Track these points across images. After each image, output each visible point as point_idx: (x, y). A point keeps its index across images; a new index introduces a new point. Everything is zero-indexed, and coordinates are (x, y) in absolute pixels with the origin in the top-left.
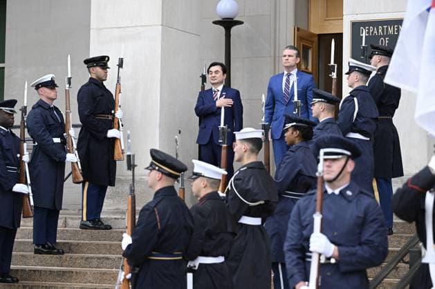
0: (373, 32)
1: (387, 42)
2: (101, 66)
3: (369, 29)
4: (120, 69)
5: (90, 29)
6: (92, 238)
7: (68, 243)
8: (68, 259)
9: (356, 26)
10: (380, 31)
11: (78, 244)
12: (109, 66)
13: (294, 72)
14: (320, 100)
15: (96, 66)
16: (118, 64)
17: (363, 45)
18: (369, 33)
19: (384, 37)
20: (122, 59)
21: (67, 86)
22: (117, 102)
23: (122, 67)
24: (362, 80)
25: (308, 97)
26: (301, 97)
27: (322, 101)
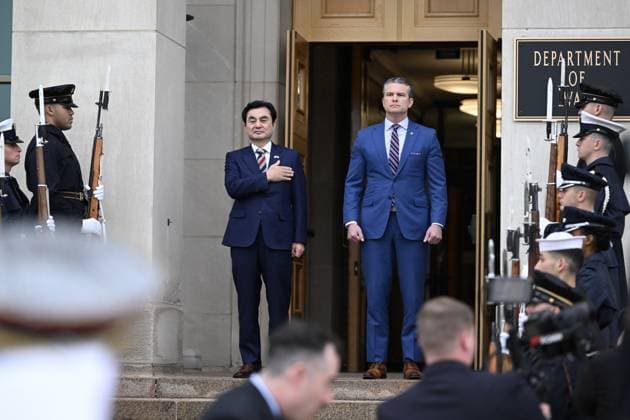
0: (556, 61)
1: (581, 78)
2: (63, 103)
3: (549, 55)
4: (102, 110)
5: (11, 32)
9: (526, 49)
10: (569, 58)
13: (405, 123)
14: (579, 182)
15: (56, 103)
16: (98, 101)
17: (562, 85)
18: (549, 61)
19: (577, 69)
20: (107, 93)
21: (39, 142)
22: (96, 171)
23: (105, 107)
24: (605, 148)
25: (429, 167)
26: (419, 167)
27: (581, 185)
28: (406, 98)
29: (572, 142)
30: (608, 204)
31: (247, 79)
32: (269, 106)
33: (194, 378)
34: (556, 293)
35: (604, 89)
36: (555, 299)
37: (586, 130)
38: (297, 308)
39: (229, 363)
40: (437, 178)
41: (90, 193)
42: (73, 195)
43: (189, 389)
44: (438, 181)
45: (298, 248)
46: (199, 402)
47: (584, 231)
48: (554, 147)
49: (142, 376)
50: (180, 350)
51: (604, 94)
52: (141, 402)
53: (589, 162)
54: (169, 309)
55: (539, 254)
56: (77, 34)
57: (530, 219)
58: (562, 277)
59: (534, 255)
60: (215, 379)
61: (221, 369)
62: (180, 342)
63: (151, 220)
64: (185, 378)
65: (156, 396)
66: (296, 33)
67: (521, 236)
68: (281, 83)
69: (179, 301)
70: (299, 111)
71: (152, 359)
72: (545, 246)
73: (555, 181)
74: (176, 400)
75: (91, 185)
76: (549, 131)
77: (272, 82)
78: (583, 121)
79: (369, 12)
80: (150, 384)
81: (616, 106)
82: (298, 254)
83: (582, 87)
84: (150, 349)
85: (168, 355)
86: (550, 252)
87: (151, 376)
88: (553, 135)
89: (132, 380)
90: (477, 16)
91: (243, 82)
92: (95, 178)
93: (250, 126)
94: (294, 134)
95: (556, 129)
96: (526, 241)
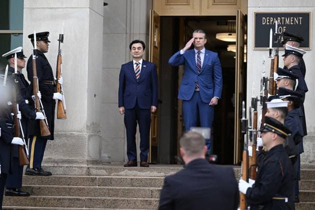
0: (273, 22)
1: (284, 30)
2: (44, 40)
3: (269, 20)
4: (61, 43)
5: (23, 8)
6: (42, 183)
7: (30, 187)
8: (41, 200)
9: (259, 16)
10: (279, 21)
11: (40, 188)
12: (49, 40)
13: (203, 50)
14: (286, 77)
15: (41, 40)
16: (59, 39)
17: (276, 33)
18: (269, 22)
19: (283, 26)
20: (62, 35)
21: (34, 57)
22: (59, 71)
23: (62, 42)
24: (296, 61)
25: (215, 71)
26: (210, 70)
27: (287, 78)
28: (203, 40)
29: (281, 58)
30: (298, 87)
31: (132, 32)
32: (142, 43)
33: (105, 167)
34: (275, 127)
35: (295, 34)
36: (275, 130)
37: (288, 53)
38: (154, 135)
39: (123, 160)
40: (218, 75)
41: (57, 81)
42: (49, 82)
43: (104, 172)
44: (218, 77)
45: (154, 108)
46: (108, 178)
47: (288, 99)
48: (273, 60)
49: (82, 166)
50: (100, 153)
51: (295, 37)
52: (81, 178)
53: (289, 67)
54: (95, 135)
55: (267, 109)
56: (53, 10)
57: (263, 94)
58: (278, 119)
59: (265, 109)
60: (116, 167)
61: (119, 163)
62: (100, 150)
63: (86, 94)
64: (102, 166)
65: (88, 175)
66: (154, 11)
67: (258, 100)
68: (147, 34)
69: (100, 131)
70: (155, 47)
71: (86, 158)
72: (270, 105)
73: (273, 76)
74: (97, 177)
75: (57, 77)
76: (270, 53)
77: (143, 34)
78: (287, 49)
79: (187, 2)
80: (85, 170)
81: (301, 43)
82: (153, 111)
83: (285, 34)
84: (86, 154)
85: (94, 156)
86: (272, 108)
87: (86, 166)
88: (272, 55)
89: (78, 167)
90: (236, 4)
91: (130, 33)
92: (59, 74)
93: (133, 51)
94: (153, 57)
95: (274, 53)
96: (261, 104)
